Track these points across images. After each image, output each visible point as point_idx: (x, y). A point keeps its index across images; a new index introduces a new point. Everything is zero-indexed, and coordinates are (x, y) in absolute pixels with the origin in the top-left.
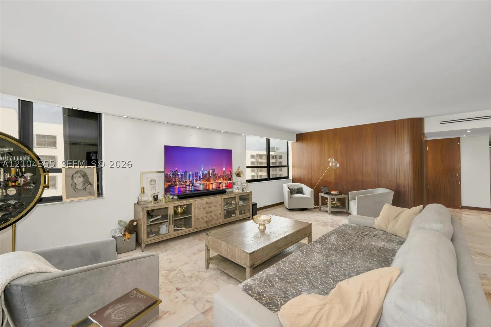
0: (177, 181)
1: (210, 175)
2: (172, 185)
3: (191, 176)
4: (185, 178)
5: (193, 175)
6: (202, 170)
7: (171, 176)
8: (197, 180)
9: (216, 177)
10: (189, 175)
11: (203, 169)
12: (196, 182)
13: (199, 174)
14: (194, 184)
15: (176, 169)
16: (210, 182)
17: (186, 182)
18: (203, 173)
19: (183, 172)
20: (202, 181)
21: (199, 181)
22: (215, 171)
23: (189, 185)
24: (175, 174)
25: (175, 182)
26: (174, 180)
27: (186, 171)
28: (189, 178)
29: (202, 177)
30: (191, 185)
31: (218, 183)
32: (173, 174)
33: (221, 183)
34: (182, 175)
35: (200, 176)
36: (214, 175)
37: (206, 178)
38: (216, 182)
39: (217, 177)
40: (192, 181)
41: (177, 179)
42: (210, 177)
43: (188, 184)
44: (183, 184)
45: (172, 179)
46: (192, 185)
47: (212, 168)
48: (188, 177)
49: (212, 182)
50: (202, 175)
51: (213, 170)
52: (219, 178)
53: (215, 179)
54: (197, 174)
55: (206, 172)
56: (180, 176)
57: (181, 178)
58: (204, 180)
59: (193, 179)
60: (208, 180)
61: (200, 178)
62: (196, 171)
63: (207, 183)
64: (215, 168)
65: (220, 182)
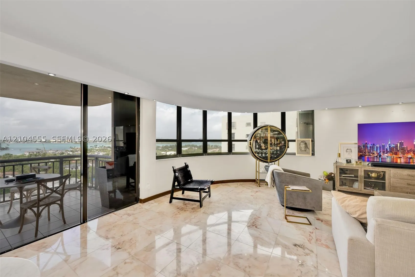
0: (367, 152)
1: (397, 148)
2: (363, 155)
3: (378, 149)
4: (373, 150)
5: (380, 147)
6: (389, 144)
7: (362, 147)
8: (384, 152)
9: (404, 151)
10: (377, 147)
11: (390, 142)
12: (383, 154)
13: (386, 147)
14: (381, 156)
15: (366, 142)
16: (398, 156)
17: (374, 153)
18: (390, 147)
19: (371, 145)
20: (389, 154)
21: (386, 153)
22: (403, 145)
23: (377, 157)
24: (365, 146)
25: (365, 153)
26: (364, 151)
27: (374, 144)
28: (377, 150)
29: (389, 150)
30: (378, 156)
31: (407, 157)
32: (364, 146)
33: (411, 158)
34: (370, 147)
35: (387, 149)
36: (403, 149)
37: (393, 151)
38: (404, 156)
39: (406, 151)
40: (379, 153)
41: (367, 150)
42: (398, 151)
43: (376, 155)
44: (371, 155)
45: (363, 150)
46: (380, 157)
47: (400, 142)
48: (375, 150)
49: (400, 156)
50: (389, 148)
51: (401, 144)
52: (409, 152)
53: (403, 153)
54: (384, 147)
55: (392, 146)
56: (369, 148)
57: (370, 150)
58: (391, 153)
59: (381, 151)
60: (396, 154)
61: (386, 151)
62: (383, 144)
63: (394, 156)
64: (403, 141)
65: (410, 156)
